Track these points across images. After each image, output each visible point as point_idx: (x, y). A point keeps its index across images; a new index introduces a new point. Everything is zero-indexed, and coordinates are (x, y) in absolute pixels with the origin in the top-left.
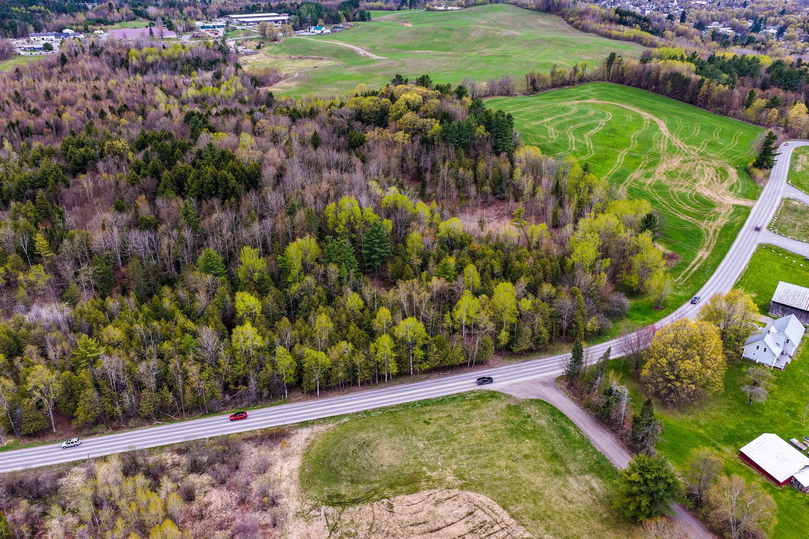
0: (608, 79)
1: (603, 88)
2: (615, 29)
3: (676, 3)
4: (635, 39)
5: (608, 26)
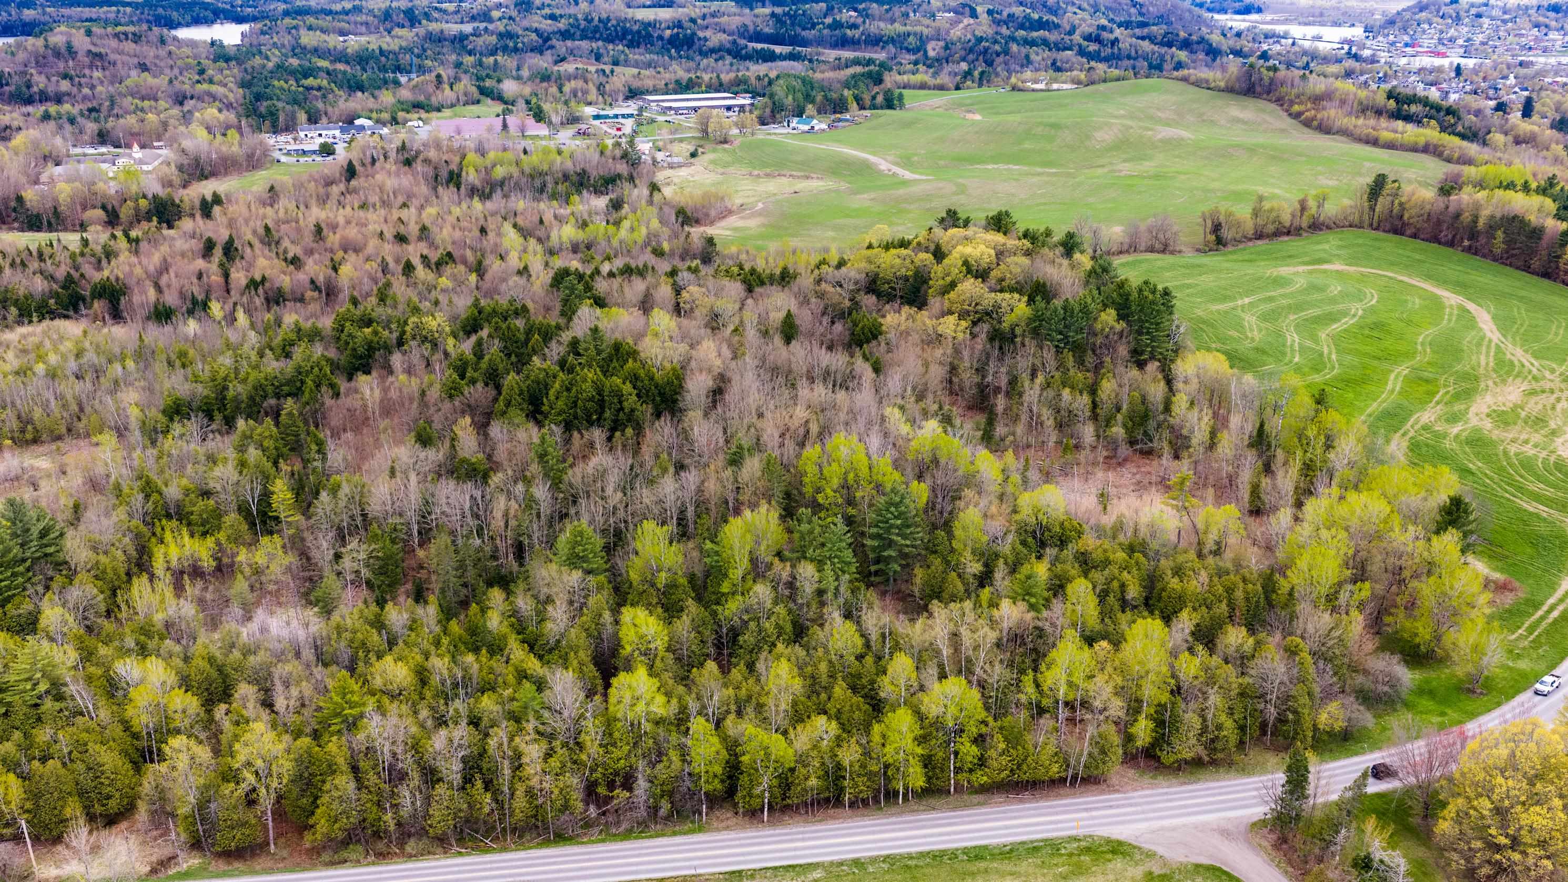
0: (1371, 225)
1: (1360, 241)
2: (1387, 129)
3: (1512, 80)
4: (1427, 149)
5: (1372, 122)
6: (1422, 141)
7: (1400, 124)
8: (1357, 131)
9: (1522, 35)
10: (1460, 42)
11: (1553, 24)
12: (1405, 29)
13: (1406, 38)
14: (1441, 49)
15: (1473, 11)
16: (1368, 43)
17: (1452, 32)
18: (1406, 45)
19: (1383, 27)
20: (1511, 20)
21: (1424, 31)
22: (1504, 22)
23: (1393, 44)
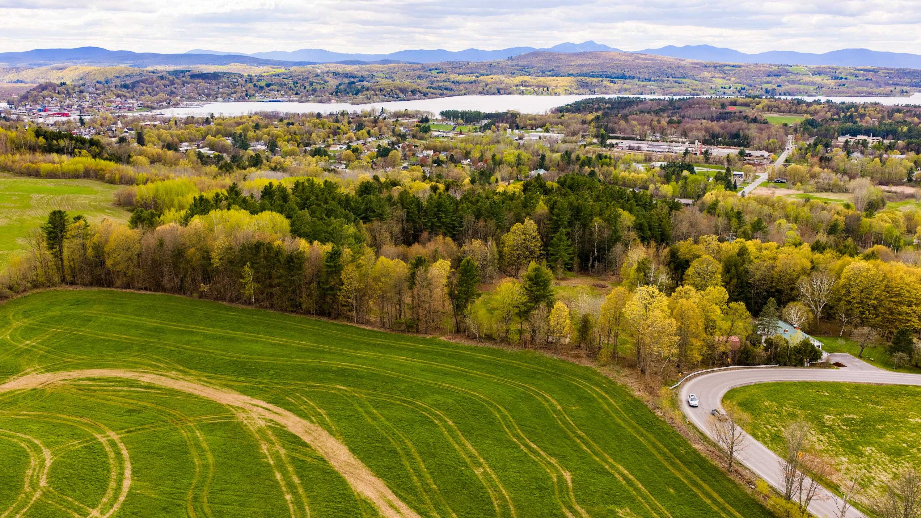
0: (63, 280)
1: (56, 312)
2: (44, 161)
3: (120, 125)
4: (87, 174)
5: (28, 156)
6: (81, 167)
7: (55, 156)
8: (17, 166)
9: (112, 102)
10: (75, 107)
11: (127, 94)
12: (35, 101)
13: (39, 107)
14: (63, 111)
15: (77, 89)
16: (13, 111)
17: (68, 101)
18: (40, 110)
19: (20, 101)
20: (102, 94)
21: (49, 102)
22: (98, 95)
23: (30, 111)
